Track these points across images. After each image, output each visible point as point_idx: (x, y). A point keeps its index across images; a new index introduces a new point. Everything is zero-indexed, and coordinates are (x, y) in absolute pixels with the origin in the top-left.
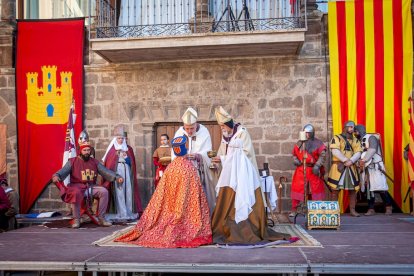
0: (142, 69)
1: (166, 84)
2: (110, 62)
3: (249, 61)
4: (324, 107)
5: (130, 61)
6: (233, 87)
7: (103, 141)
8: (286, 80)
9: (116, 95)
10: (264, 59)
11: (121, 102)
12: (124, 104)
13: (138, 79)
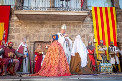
0: (31, 23)
1: (39, 29)
2: (20, 20)
3: (68, 22)
4: (92, 38)
8: (80, 29)
10: (73, 22)
12: (23, 34)
13: (29, 27)
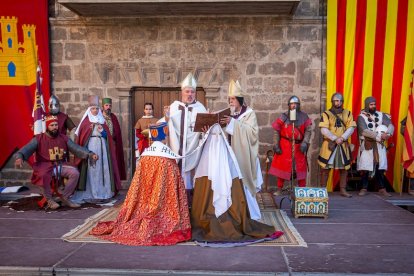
0: (117, 25)
1: (144, 43)
2: (80, 15)
3: (237, 19)
4: (318, 74)
5: (102, 15)
6: (220, 49)
7: (74, 106)
8: (277, 42)
9: (87, 54)
10: (255, 19)
11: (93, 63)
12: (96, 64)
13: (112, 37)
